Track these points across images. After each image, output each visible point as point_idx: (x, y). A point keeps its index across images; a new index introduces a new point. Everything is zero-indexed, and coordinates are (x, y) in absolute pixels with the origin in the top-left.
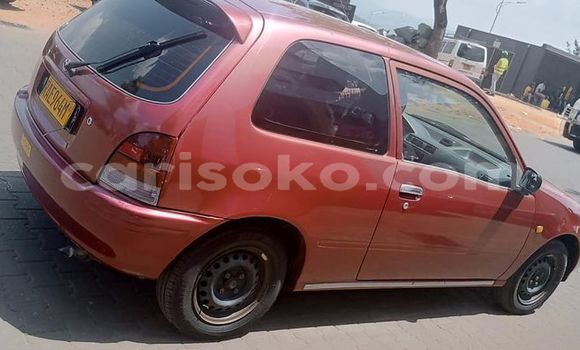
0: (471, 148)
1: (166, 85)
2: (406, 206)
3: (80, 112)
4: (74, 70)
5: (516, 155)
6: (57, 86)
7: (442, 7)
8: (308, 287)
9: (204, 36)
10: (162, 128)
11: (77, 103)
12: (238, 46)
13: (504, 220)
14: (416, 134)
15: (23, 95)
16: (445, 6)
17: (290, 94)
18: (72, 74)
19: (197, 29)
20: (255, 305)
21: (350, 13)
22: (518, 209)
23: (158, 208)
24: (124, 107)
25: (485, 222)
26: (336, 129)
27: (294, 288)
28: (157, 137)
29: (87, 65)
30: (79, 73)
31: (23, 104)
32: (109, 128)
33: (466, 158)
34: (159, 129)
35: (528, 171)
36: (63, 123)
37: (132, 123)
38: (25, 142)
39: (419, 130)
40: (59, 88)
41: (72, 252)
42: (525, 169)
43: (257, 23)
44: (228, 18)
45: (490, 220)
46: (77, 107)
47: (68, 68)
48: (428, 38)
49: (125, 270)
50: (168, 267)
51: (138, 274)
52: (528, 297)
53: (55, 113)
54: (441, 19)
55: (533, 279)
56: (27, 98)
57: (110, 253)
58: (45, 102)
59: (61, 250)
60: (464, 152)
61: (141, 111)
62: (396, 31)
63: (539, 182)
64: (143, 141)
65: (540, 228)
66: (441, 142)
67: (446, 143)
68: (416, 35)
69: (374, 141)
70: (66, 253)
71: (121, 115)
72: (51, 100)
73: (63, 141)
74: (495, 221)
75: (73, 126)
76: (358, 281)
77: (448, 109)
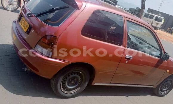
0: (148, 45)
1: (56, 21)
2: (127, 62)
3: (30, 28)
4: (29, 15)
5: (162, 48)
6: (24, 20)
7: (144, 3)
8: (95, 84)
9: (68, 7)
10: (54, 34)
11: (30, 25)
12: (78, 11)
13: (157, 68)
14: (132, 40)
15: (15, 22)
16: (145, 2)
17: (94, 26)
18: (29, 17)
19: (66, 5)
20: (79, 88)
21: (116, 3)
22: (161, 65)
23: (51, 58)
24: (43, 27)
25: (151, 68)
26: (107, 37)
27: (91, 84)
28: (53, 37)
29: (33, 14)
30: (31, 16)
31: (14, 25)
32: (39, 33)
33: (147, 48)
34: (53, 34)
35: (166, 53)
36: (25, 31)
37: (45, 32)
38: (14, 36)
39: (133, 39)
40: (25, 21)
41: (26, 69)
42: (165, 53)
43: (84, 4)
44: (75, 2)
45: (153, 67)
46: (29, 26)
47: (28, 15)
48: (139, 12)
49: (41, 76)
50: (54, 76)
51: (45, 77)
52: (163, 91)
53: (23, 28)
54: (143, 6)
55: (165, 86)
56: (16, 23)
57: (37, 70)
58: (21, 24)
59: (23, 68)
60: (146, 47)
61: (48, 29)
62: (129, 9)
63: (169, 57)
64: (48, 38)
65: (168, 71)
66: (139, 43)
67: (141, 43)
68: (135, 10)
69: (118, 41)
70: (24, 70)
71: (42, 29)
72: (22, 24)
73: (25, 36)
74: (154, 68)
75: (28, 32)
76: (111, 83)
77: (144, 33)
